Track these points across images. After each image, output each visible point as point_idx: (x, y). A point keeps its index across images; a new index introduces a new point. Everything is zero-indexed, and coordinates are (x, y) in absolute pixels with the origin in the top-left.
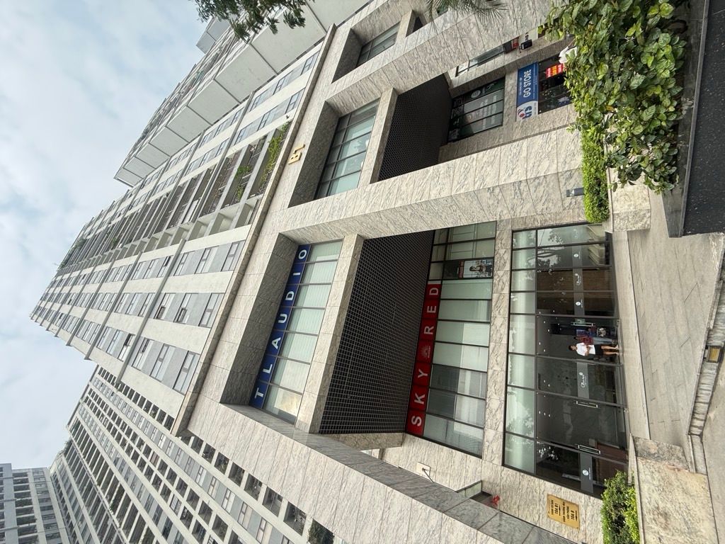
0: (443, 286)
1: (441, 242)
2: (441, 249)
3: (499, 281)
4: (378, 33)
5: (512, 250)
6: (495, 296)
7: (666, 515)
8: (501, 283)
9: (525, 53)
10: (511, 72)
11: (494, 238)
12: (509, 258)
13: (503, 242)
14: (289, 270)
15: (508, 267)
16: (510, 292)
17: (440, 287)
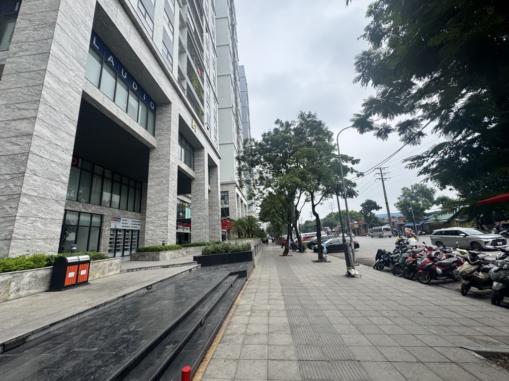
0: (76, 168)
1: (105, 173)
2: (100, 173)
3: (76, 205)
5: (92, 214)
7: (111, 265)
8: (74, 206)
11: (101, 205)
12: (88, 212)
13: (99, 210)
14: (148, 93)
15: (83, 210)
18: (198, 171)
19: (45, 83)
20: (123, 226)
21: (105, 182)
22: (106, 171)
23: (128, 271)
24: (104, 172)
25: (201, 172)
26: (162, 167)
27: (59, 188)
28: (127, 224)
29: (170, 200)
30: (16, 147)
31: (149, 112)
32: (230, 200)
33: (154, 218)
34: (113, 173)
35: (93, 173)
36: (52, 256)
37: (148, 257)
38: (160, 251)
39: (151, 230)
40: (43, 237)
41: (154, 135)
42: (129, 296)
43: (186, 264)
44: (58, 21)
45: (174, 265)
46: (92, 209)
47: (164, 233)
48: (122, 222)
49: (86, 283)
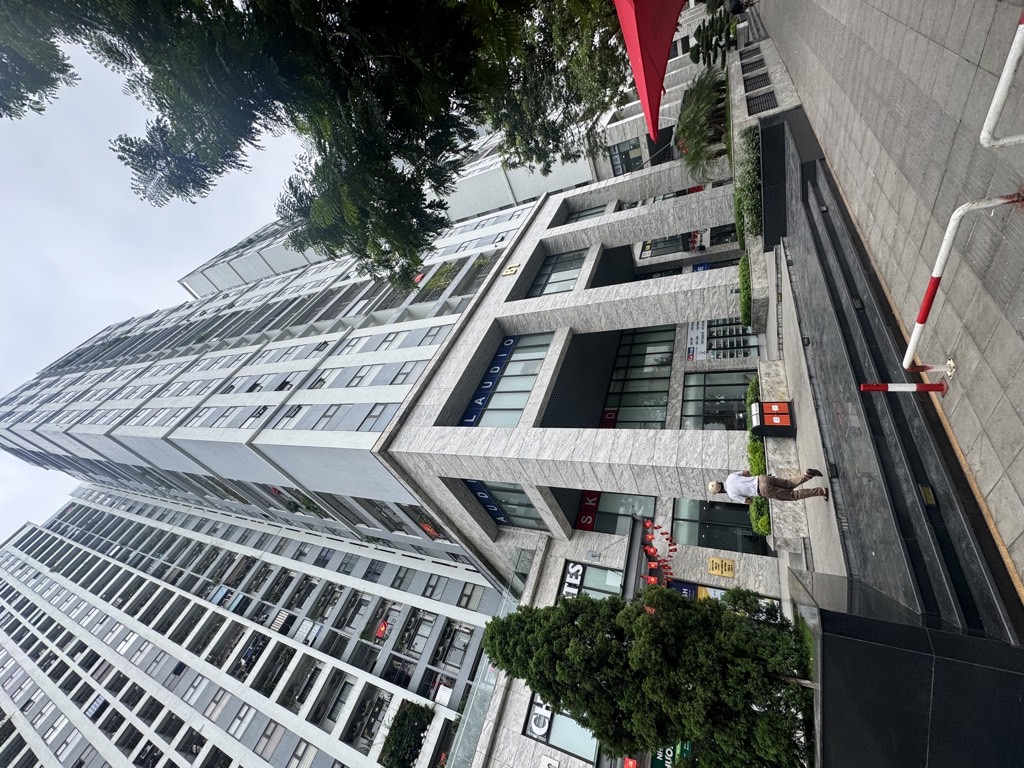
0: (620, 413)
1: (619, 378)
2: (619, 384)
3: (672, 408)
4: (586, 208)
5: (685, 386)
6: (668, 418)
8: (674, 409)
9: (698, 254)
10: (687, 265)
11: (669, 378)
12: (682, 391)
13: (677, 379)
14: (495, 351)
15: (680, 397)
16: (682, 416)
17: (617, 413)
18: (587, 242)
19: (551, 458)
20: (702, 342)
21: (632, 377)
22: (614, 378)
23: (780, 349)
24: (617, 380)
25: (586, 235)
26: (601, 314)
27: (664, 438)
28: (697, 338)
29: (655, 293)
30: (625, 473)
31: (519, 345)
32: (629, 137)
33: (688, 312)
34: (615, 368)
35: (622, 393)
36: (751, 438)
37: (760, 314)
38: (750, 299)
39: (711, 311)
40: (726, 445)
41: (553, 333)
42: (812, 370)
43: (776, 263)
44: (482, 455)
45: (777, 285)
46: (676, 386)
47: (715, 292)
48: (694, 345)
49: (790, 404)
